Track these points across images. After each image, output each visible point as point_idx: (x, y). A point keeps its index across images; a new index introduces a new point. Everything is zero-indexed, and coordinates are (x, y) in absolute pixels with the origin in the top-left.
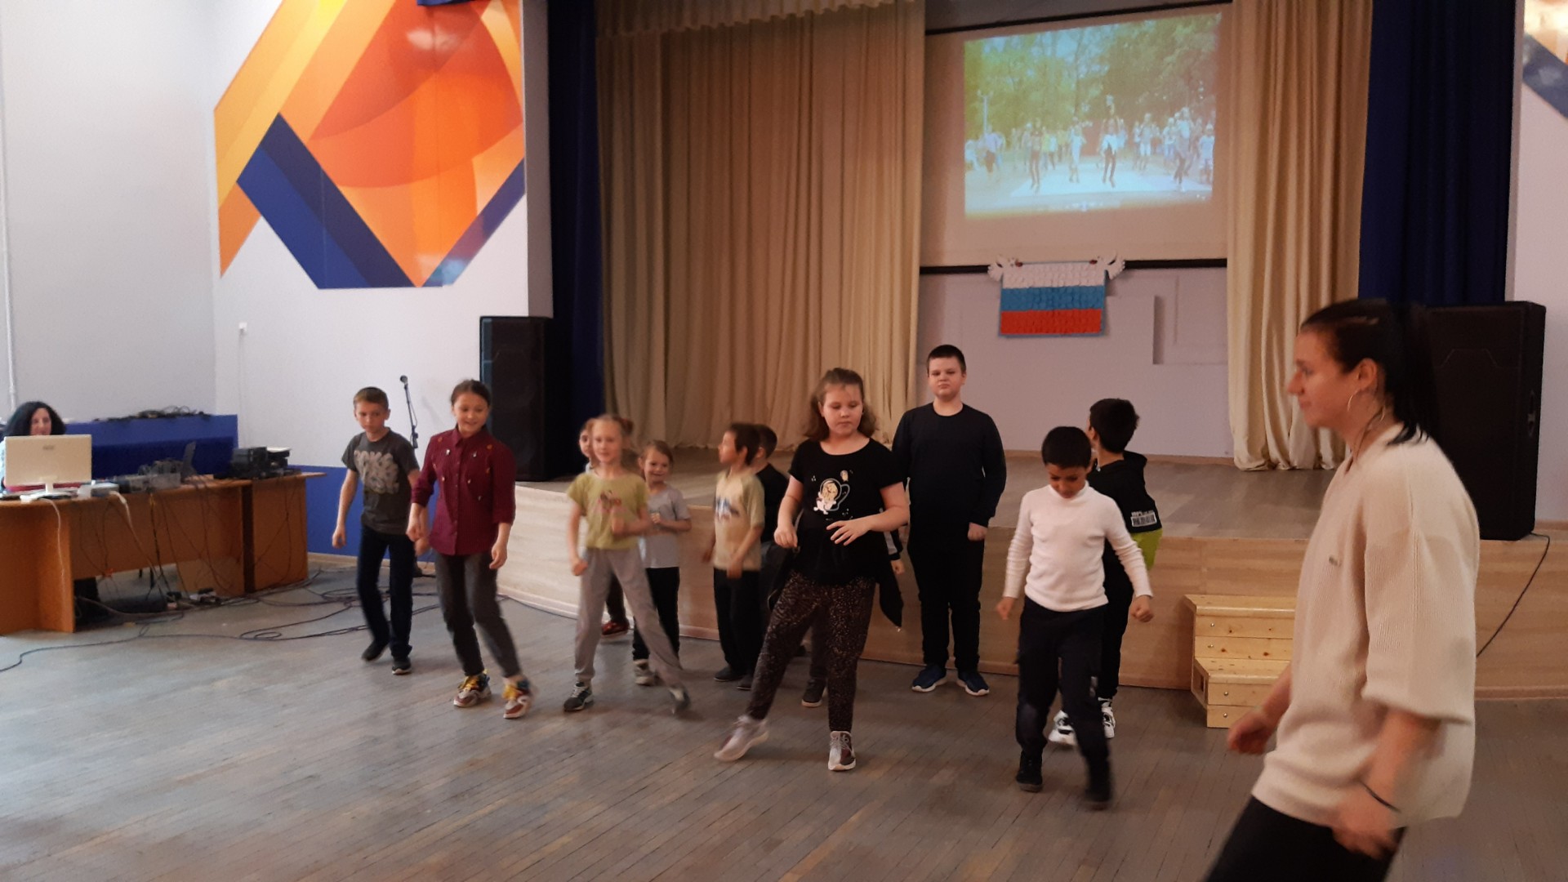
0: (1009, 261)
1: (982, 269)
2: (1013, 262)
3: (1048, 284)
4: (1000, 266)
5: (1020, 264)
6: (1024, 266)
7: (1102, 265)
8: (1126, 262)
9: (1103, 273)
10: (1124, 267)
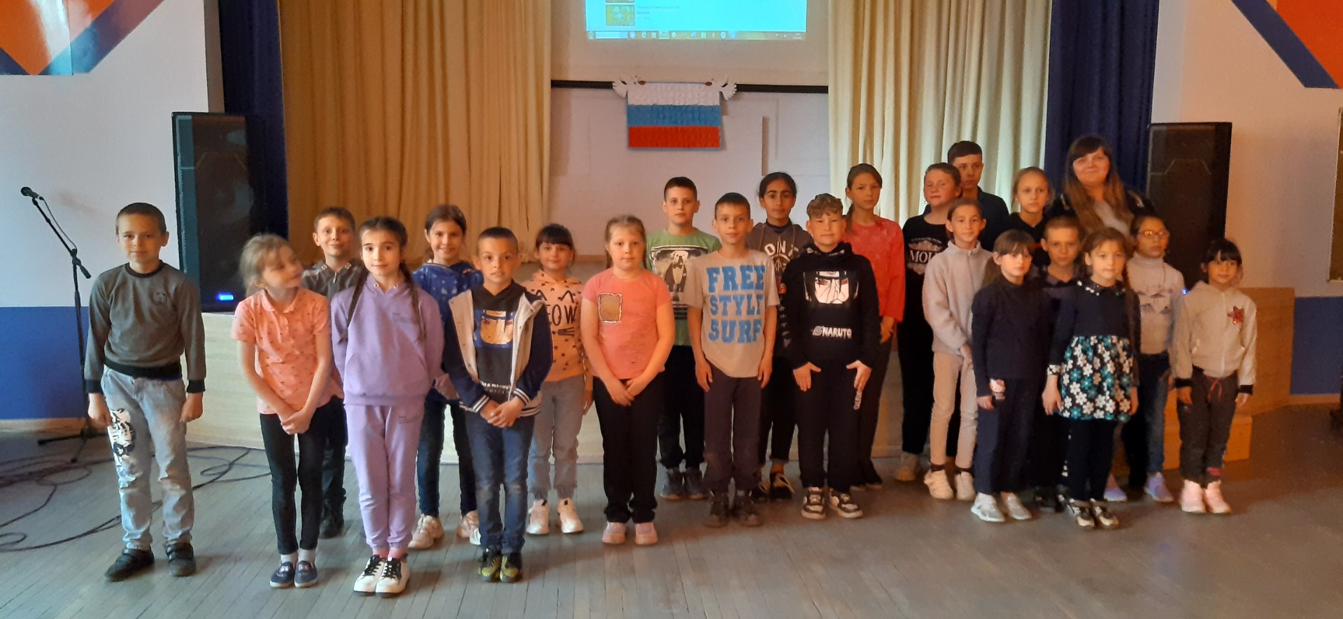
0: (632, 79)
1: (608, 85)
2: (636, 80)
3: (670, 103)
4: (624, 83)
5: (642, 83)
6: (646, 85)
7: (717, 86)
8: (738, 85)
9: (718, 94)
10: (736, 90)
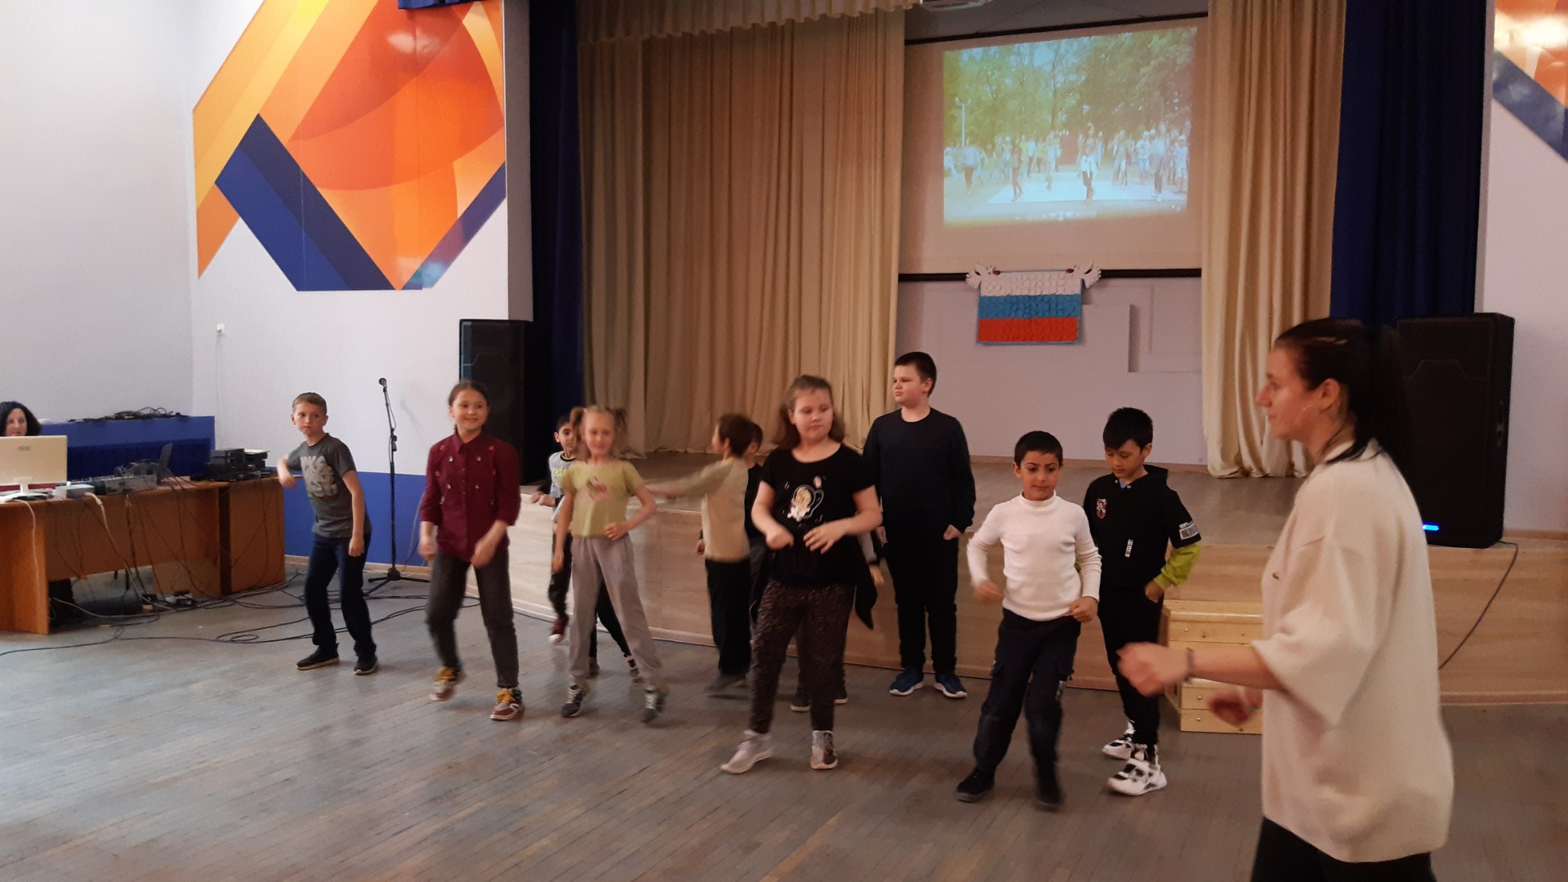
0: (987, 269)
2: (991, 270)
3: (1025, 293)
4: (978, 273)
5: (997, 273)
6: (1001, 274)
7: (1079, 275)
8: (1103, 271)
9: (1079, 283)
10: (1101, 276)
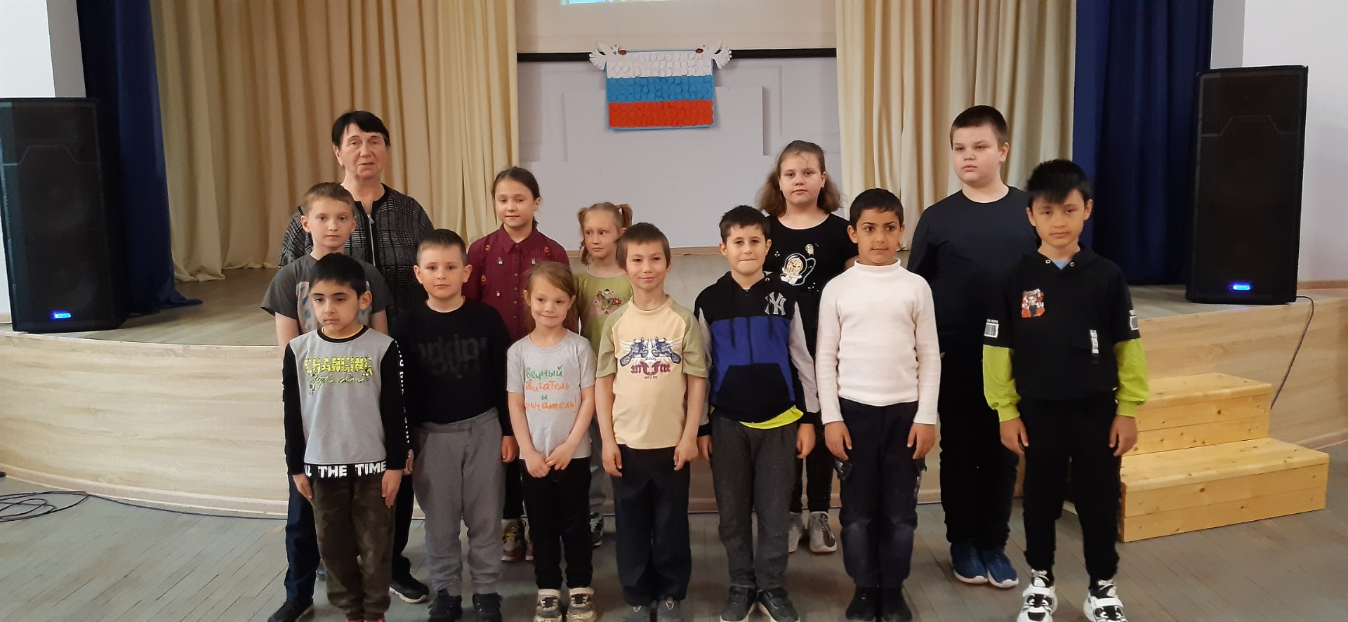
0: (612, 48)
1: (583, 57)
2: (616, 50)
3: (655, 74)
4: (603, 53)
5: (623, 52)
6: (627, 54)
7: (709, 54)
8: (732, 51)
9: (710, 63)
10: (731, 56)
